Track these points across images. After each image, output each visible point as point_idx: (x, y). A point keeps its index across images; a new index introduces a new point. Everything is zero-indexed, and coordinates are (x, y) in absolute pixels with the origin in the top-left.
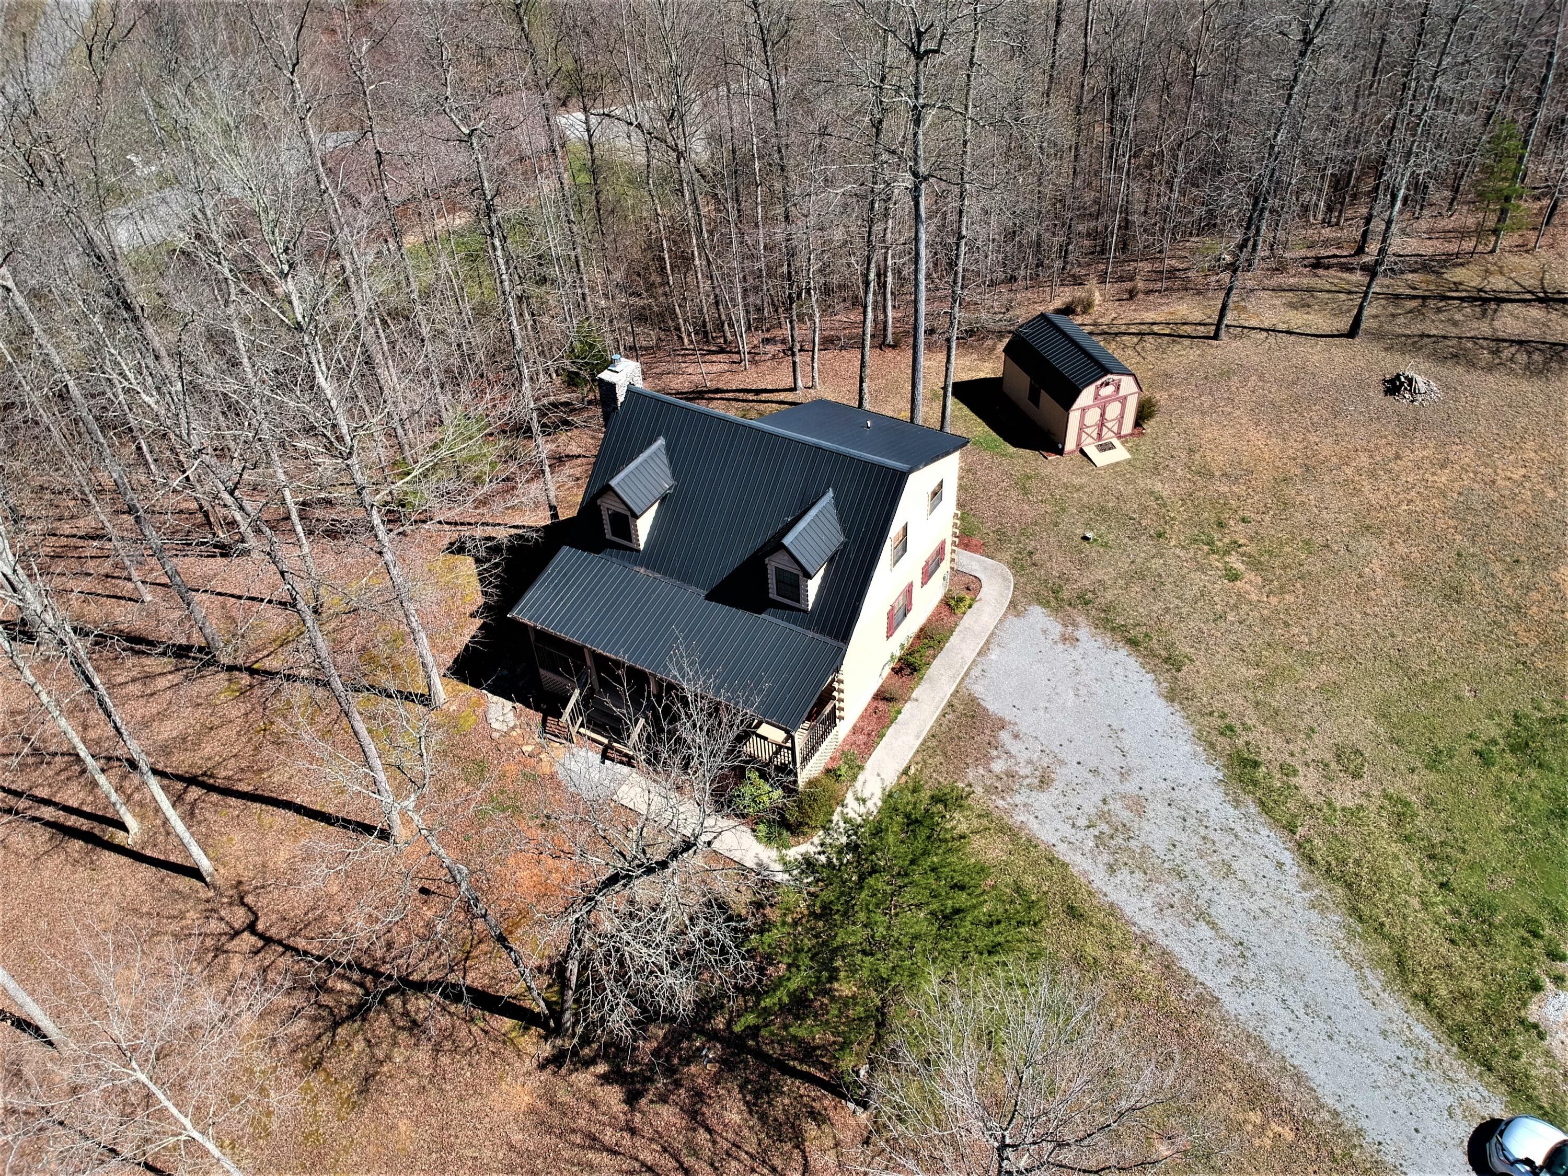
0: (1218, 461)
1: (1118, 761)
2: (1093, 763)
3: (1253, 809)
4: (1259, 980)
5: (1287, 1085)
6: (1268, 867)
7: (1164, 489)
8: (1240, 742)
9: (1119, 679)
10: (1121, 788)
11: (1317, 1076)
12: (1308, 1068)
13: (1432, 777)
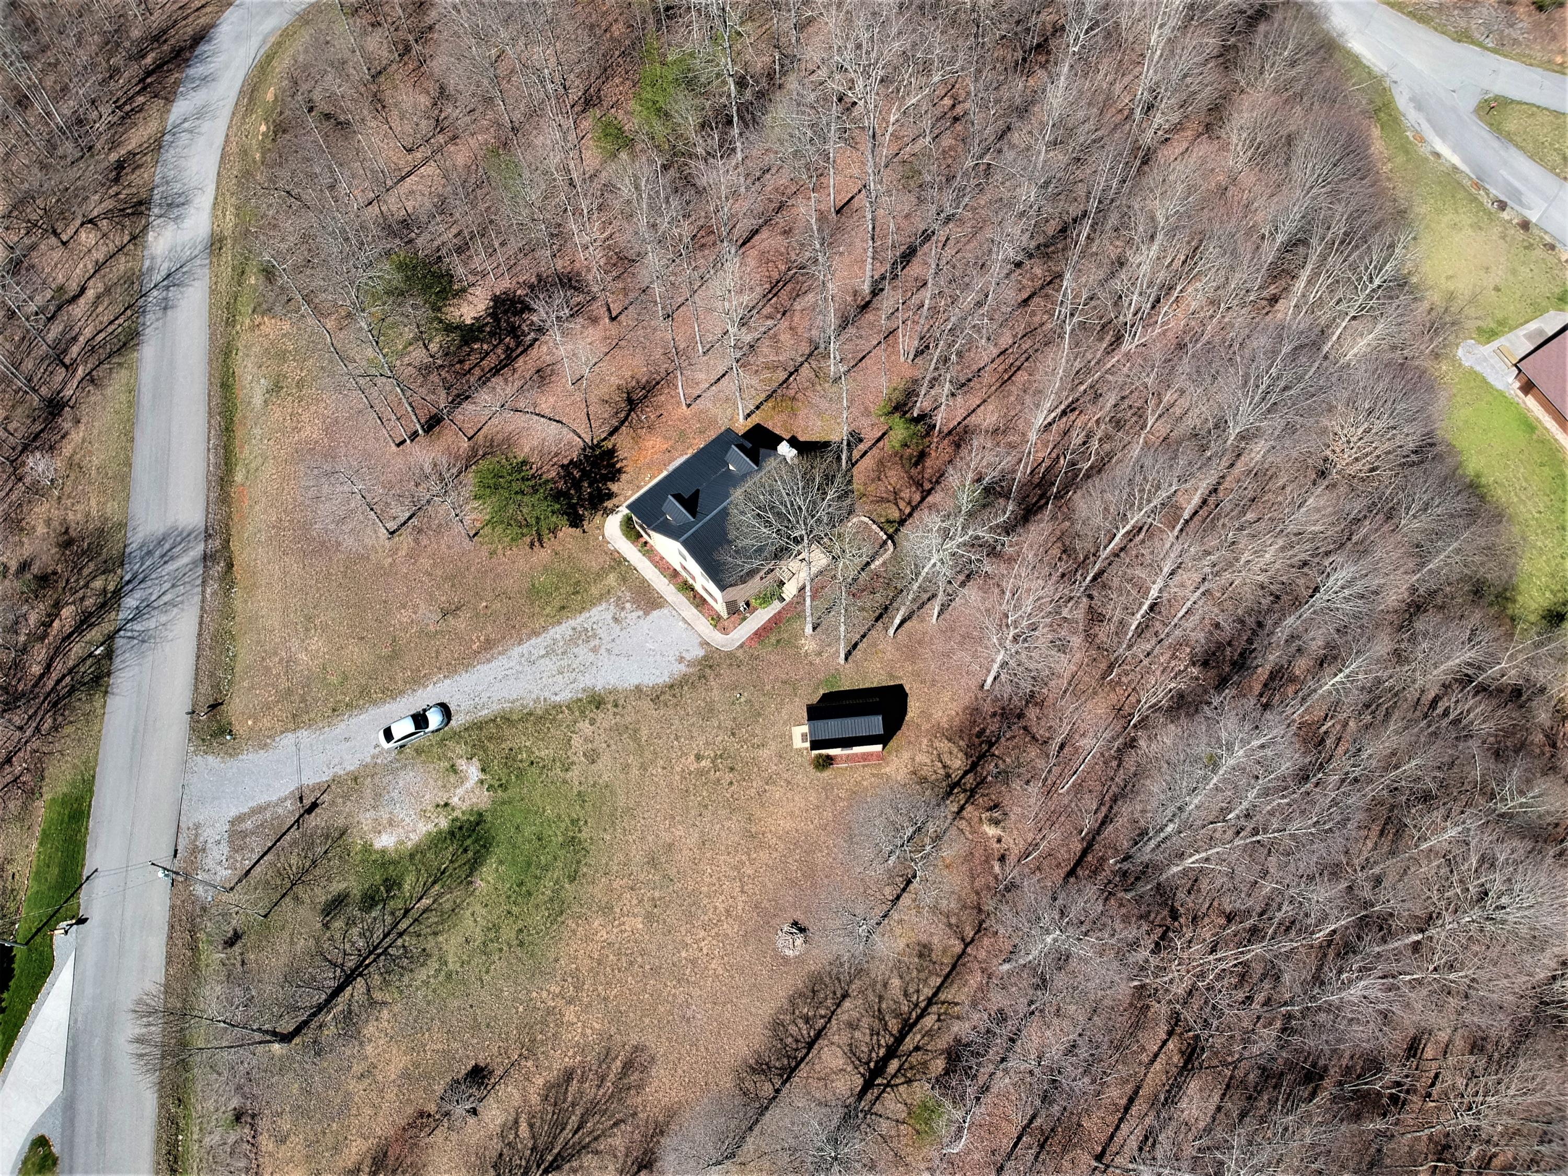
0: (777, 793)
1: (616, 651)
2: (618, 642)
3: (580, 696)
4: (520, 663)
5: (488, 656)
6: (557, 689)
7: (765, 753)
8: (609, 706)
9: (654, 671)
11: (486, 667)
12: (490, 666)
13: (575, 791)
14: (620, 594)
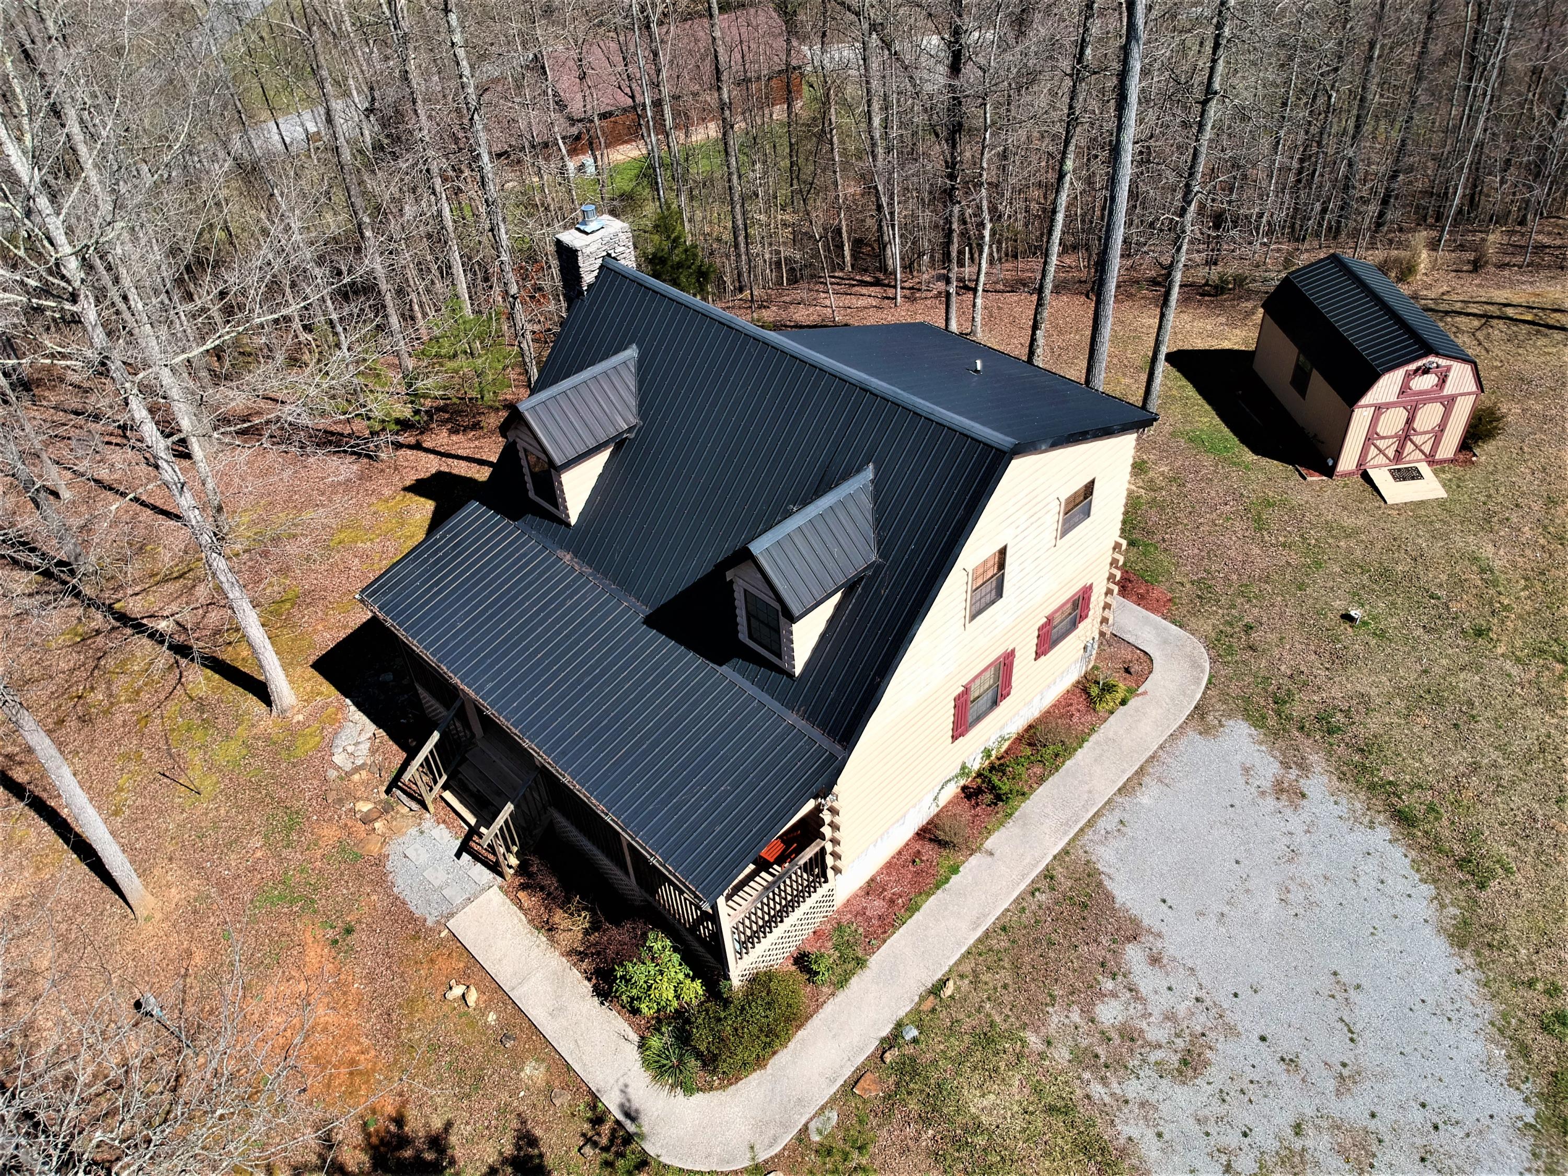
1: (1338, 1048)
2: (1289, 1044)
7: (1497, 557)
9: (1368, 883)
10: (1335, 1107)
14: (1061, 1055)
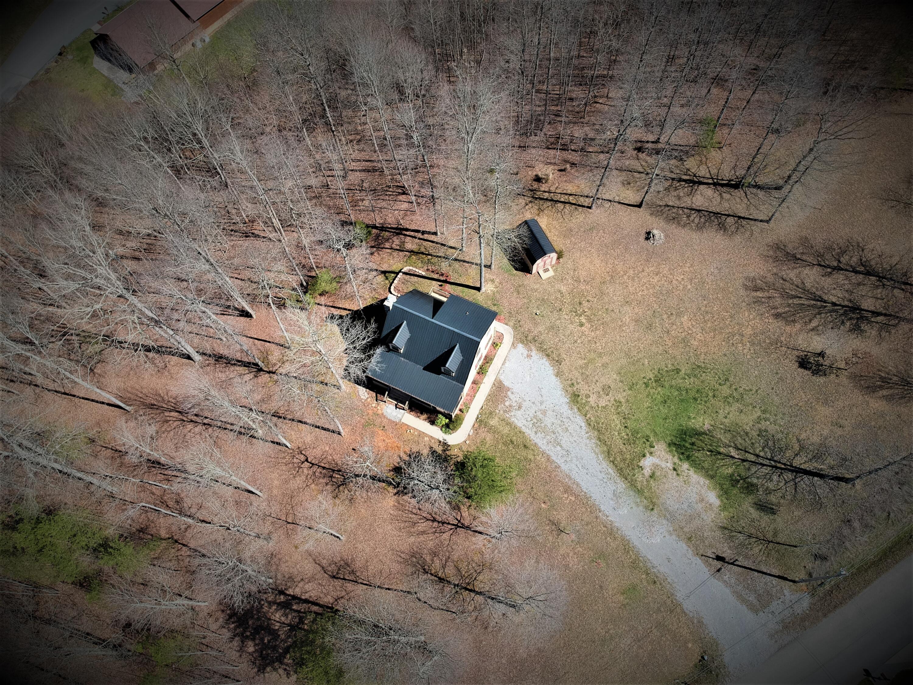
0: (583, 274)
1: (540, 399)
3: (576, 410)
4: (571, 460)
5: (575, 486)
6: (578, 427)
7: (564, 289)
8: (575, 389)
11: (582, 484)
12: (581, 483)
13: (630, 392)
